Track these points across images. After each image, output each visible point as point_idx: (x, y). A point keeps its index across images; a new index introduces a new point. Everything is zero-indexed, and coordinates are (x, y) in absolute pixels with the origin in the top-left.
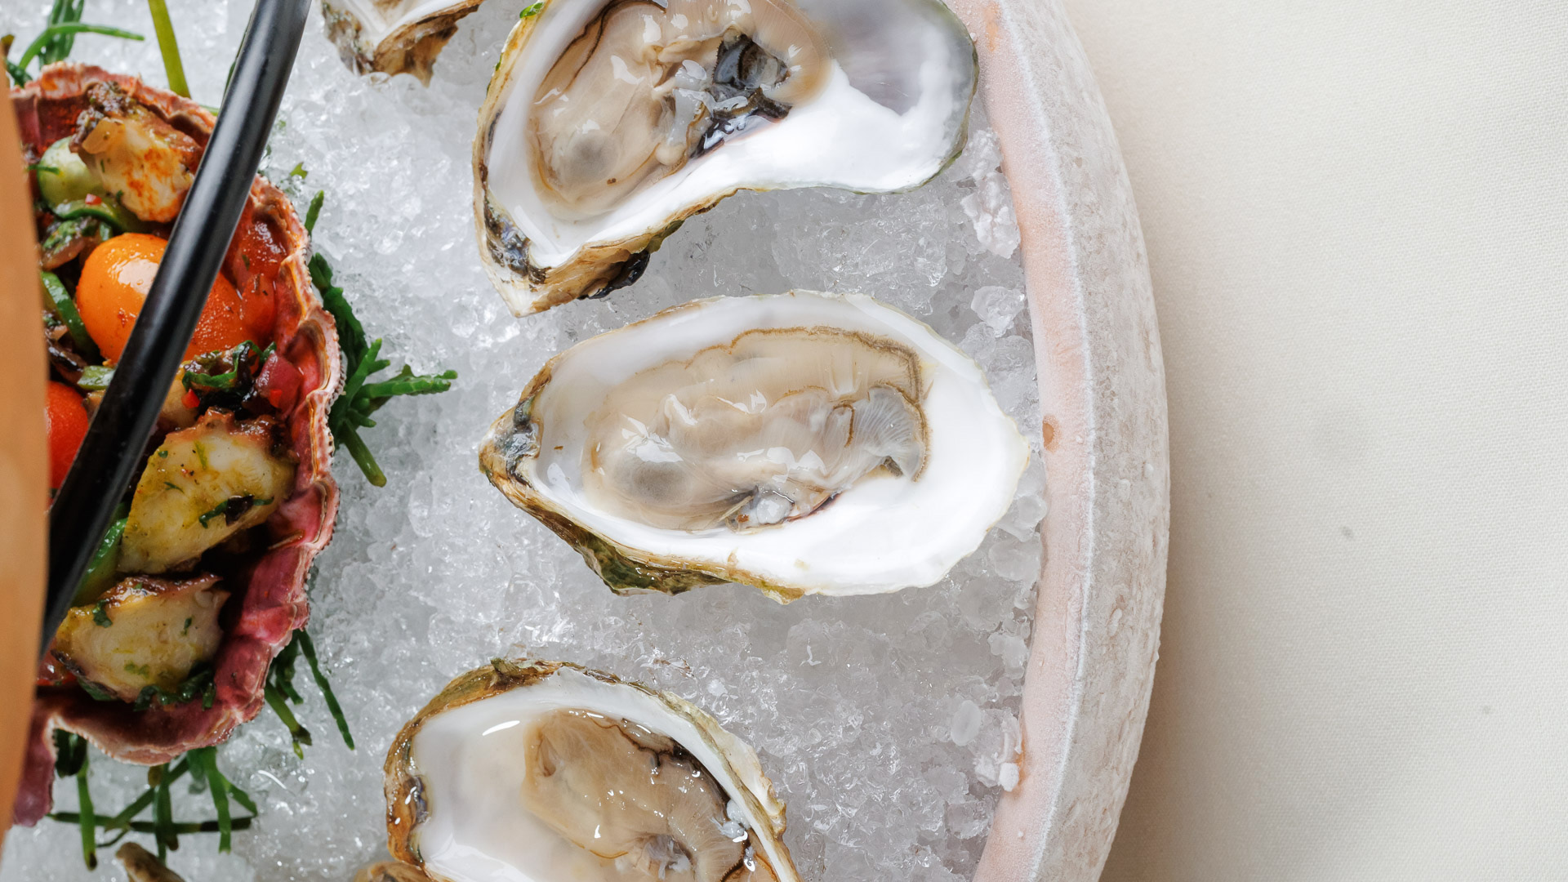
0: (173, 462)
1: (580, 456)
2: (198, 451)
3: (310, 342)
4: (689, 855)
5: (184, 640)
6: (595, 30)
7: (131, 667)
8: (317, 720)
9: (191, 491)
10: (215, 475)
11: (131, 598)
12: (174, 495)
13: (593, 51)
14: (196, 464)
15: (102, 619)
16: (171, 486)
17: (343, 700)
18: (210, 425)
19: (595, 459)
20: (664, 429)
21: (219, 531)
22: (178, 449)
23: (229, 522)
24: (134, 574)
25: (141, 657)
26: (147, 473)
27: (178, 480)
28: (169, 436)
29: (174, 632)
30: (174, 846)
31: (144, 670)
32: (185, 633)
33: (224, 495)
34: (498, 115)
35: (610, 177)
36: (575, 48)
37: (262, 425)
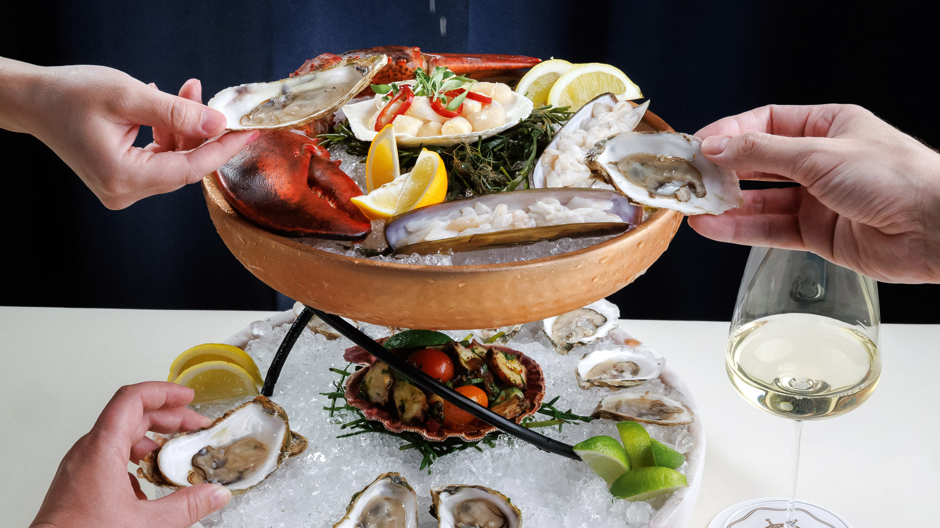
0: (418, 395)
1: (389, 496)
2: (419, 402)
3: (440, 434)
4: (215, 469)
5: (375, 393)
6: (502, 515)
7: (371, 378)
8: (348, 430)
9: (410, 398)
10: (412, 405)
11: (387, 380)
12: (410, 394)
13: (495, 514)
14: (416, 401)
15: (384, 372)
16: (413, 394)
17: (351, 437)
18: (424, 405)
19: (387, 499)
20: (389, 515)
21: (398, 403)
22: (421, 397)
23: (399, 407)
24: (394, 383)
25: (373, 381)
26: (418, 389)
27: (414, 396)
28: (425, 396)
29: (377, 390)
30: (329, 398)
31: (370, 381)
32: (376, 393)
33: (406, 406)
34: (487, 491)
35: (460, 513)
36: (498, 510)
37: (420, 417)
